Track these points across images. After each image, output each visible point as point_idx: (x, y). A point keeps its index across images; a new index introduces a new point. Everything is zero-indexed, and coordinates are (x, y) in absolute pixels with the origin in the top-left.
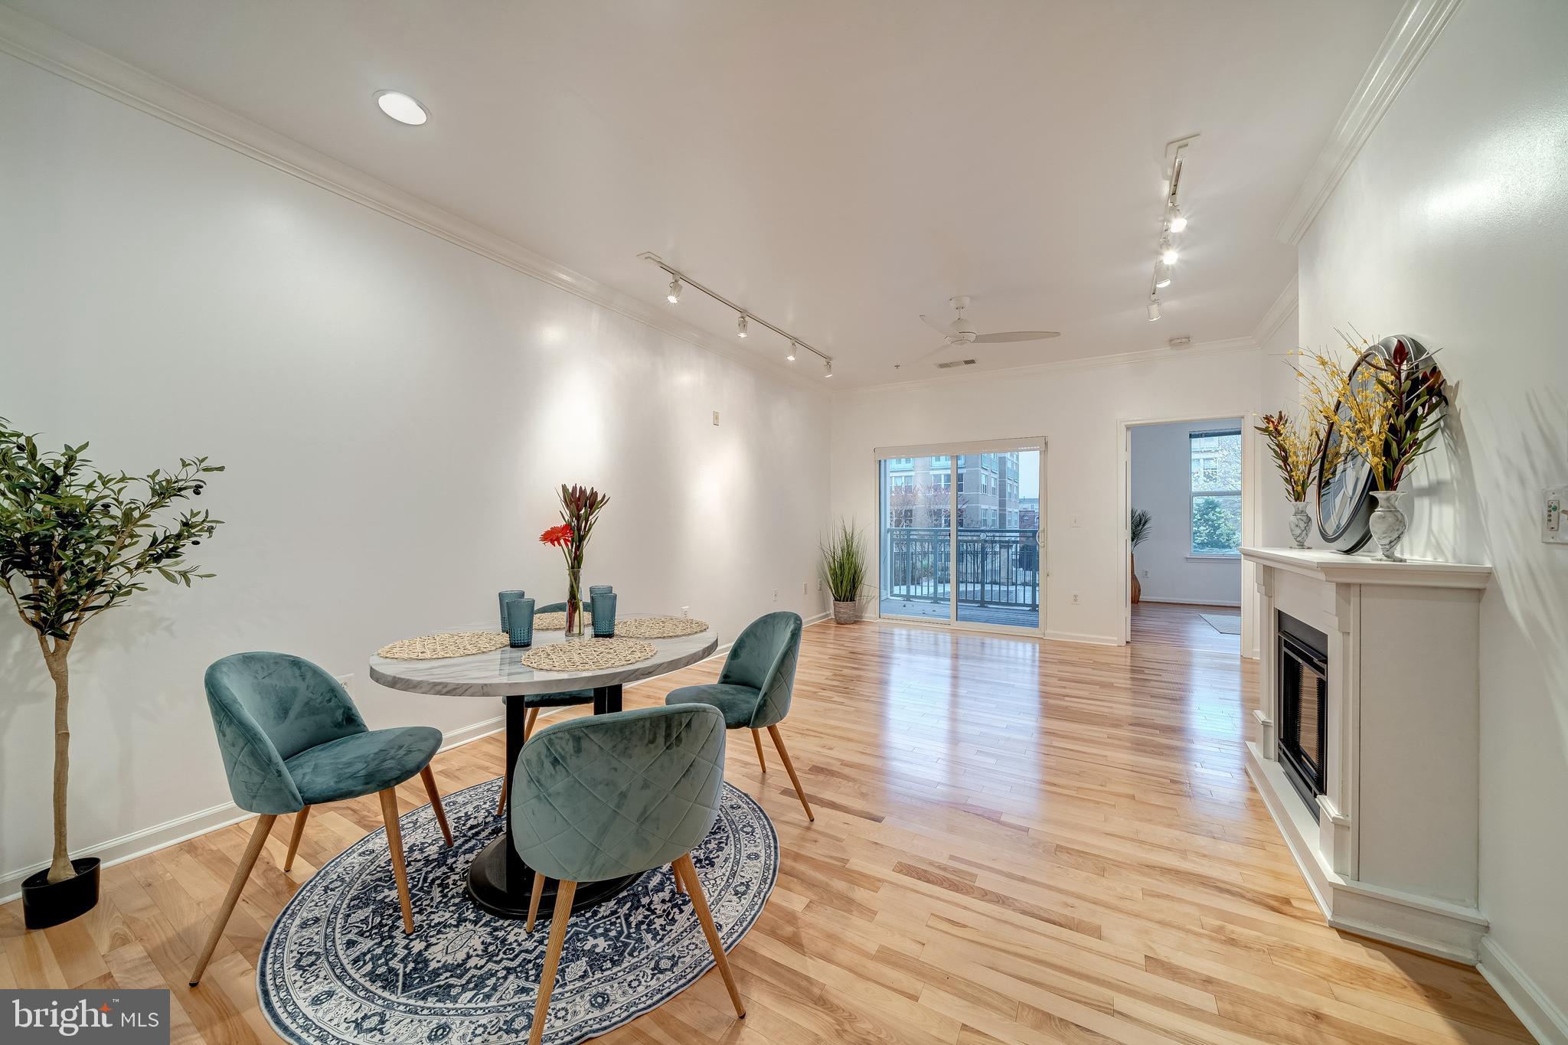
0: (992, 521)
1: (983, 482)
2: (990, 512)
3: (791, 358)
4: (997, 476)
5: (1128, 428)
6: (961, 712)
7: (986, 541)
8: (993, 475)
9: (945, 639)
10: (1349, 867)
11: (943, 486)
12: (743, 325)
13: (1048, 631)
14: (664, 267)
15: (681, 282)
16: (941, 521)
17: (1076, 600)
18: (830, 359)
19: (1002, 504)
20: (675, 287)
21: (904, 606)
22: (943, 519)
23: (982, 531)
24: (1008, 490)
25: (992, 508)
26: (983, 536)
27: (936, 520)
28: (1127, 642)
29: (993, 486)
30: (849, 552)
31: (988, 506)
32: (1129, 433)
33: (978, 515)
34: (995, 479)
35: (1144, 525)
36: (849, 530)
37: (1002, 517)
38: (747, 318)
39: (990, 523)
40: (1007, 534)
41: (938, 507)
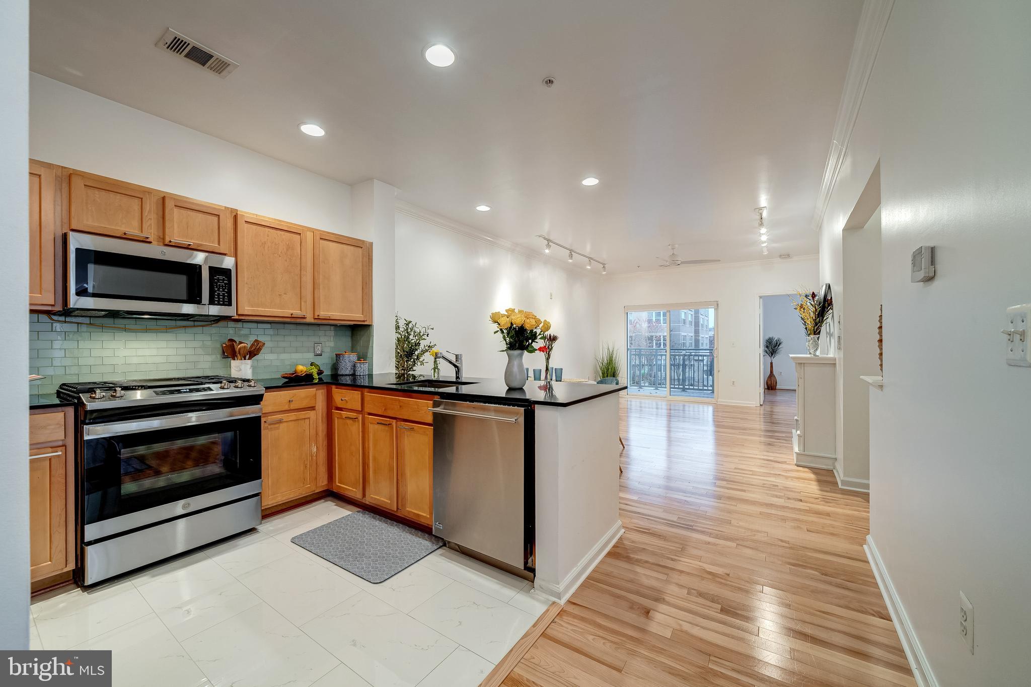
0: (689, 343)
1: (683, 317)
2: (688, 338)
3: (589, 267)
4: (693, 313)
5: (761, 297)
6: (673, 435)
7: (685, 355)
8: (689, 312)
9: (663, 405)
10: (802, 448)
11: (654, 320)
12: (571, 256)
13: (719, 400)
14: (545, 238)
15: (550, 244)
16: (653, 343)
17: (733, 384)
18: (605, 264)
19: (697, 332)
20: (548, 246)
21: (639, 391)
22: (654, 342)
23: (683, 350)
24: (701, 322)
25: (690, 334)
26: (684, 352)
27: (650, 343)
28: (761, 405)
29: (690, 319)
30: (611, 361)
31: (687, 333)
32: (761, 300)
33: (679, 340)
34: (692, 315)
35: (779, 346)
36: (611, 350)
37: (697, 342)
38: (573, 253)
39: (688, 344)
40: (701, 351)
41: (651, 334)
